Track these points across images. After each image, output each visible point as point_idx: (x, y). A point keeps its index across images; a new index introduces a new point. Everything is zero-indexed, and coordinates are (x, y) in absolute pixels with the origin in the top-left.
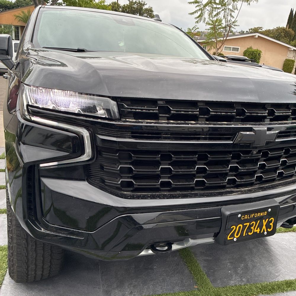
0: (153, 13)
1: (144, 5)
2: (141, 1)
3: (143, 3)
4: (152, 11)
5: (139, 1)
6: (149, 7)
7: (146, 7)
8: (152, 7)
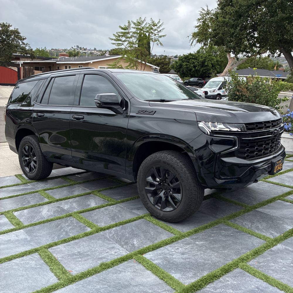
0: (20, 35)
1: (9, 26)
2: (5, 23)
3: (7, 25)
4: (19, 33)
5: (4, 23)
6: (15, 29)
7: (11, 28)
8: (18, 29)
